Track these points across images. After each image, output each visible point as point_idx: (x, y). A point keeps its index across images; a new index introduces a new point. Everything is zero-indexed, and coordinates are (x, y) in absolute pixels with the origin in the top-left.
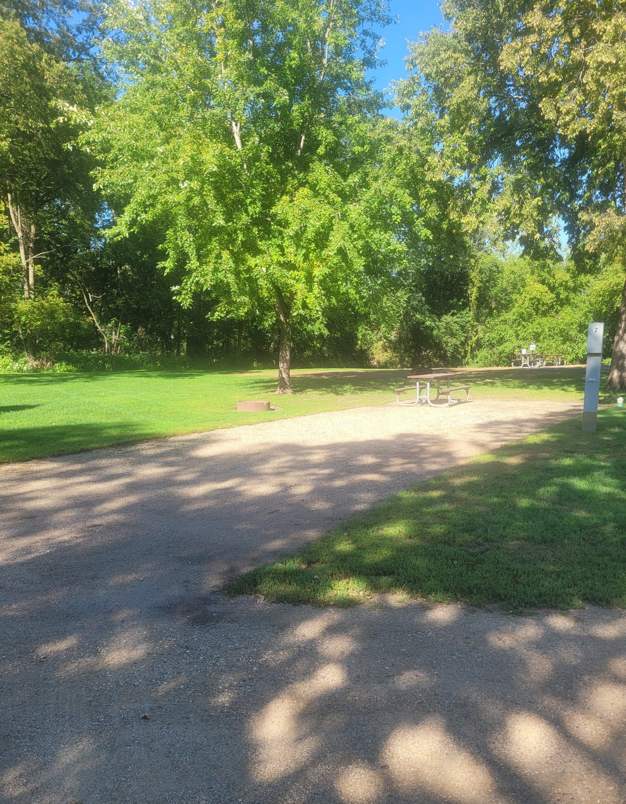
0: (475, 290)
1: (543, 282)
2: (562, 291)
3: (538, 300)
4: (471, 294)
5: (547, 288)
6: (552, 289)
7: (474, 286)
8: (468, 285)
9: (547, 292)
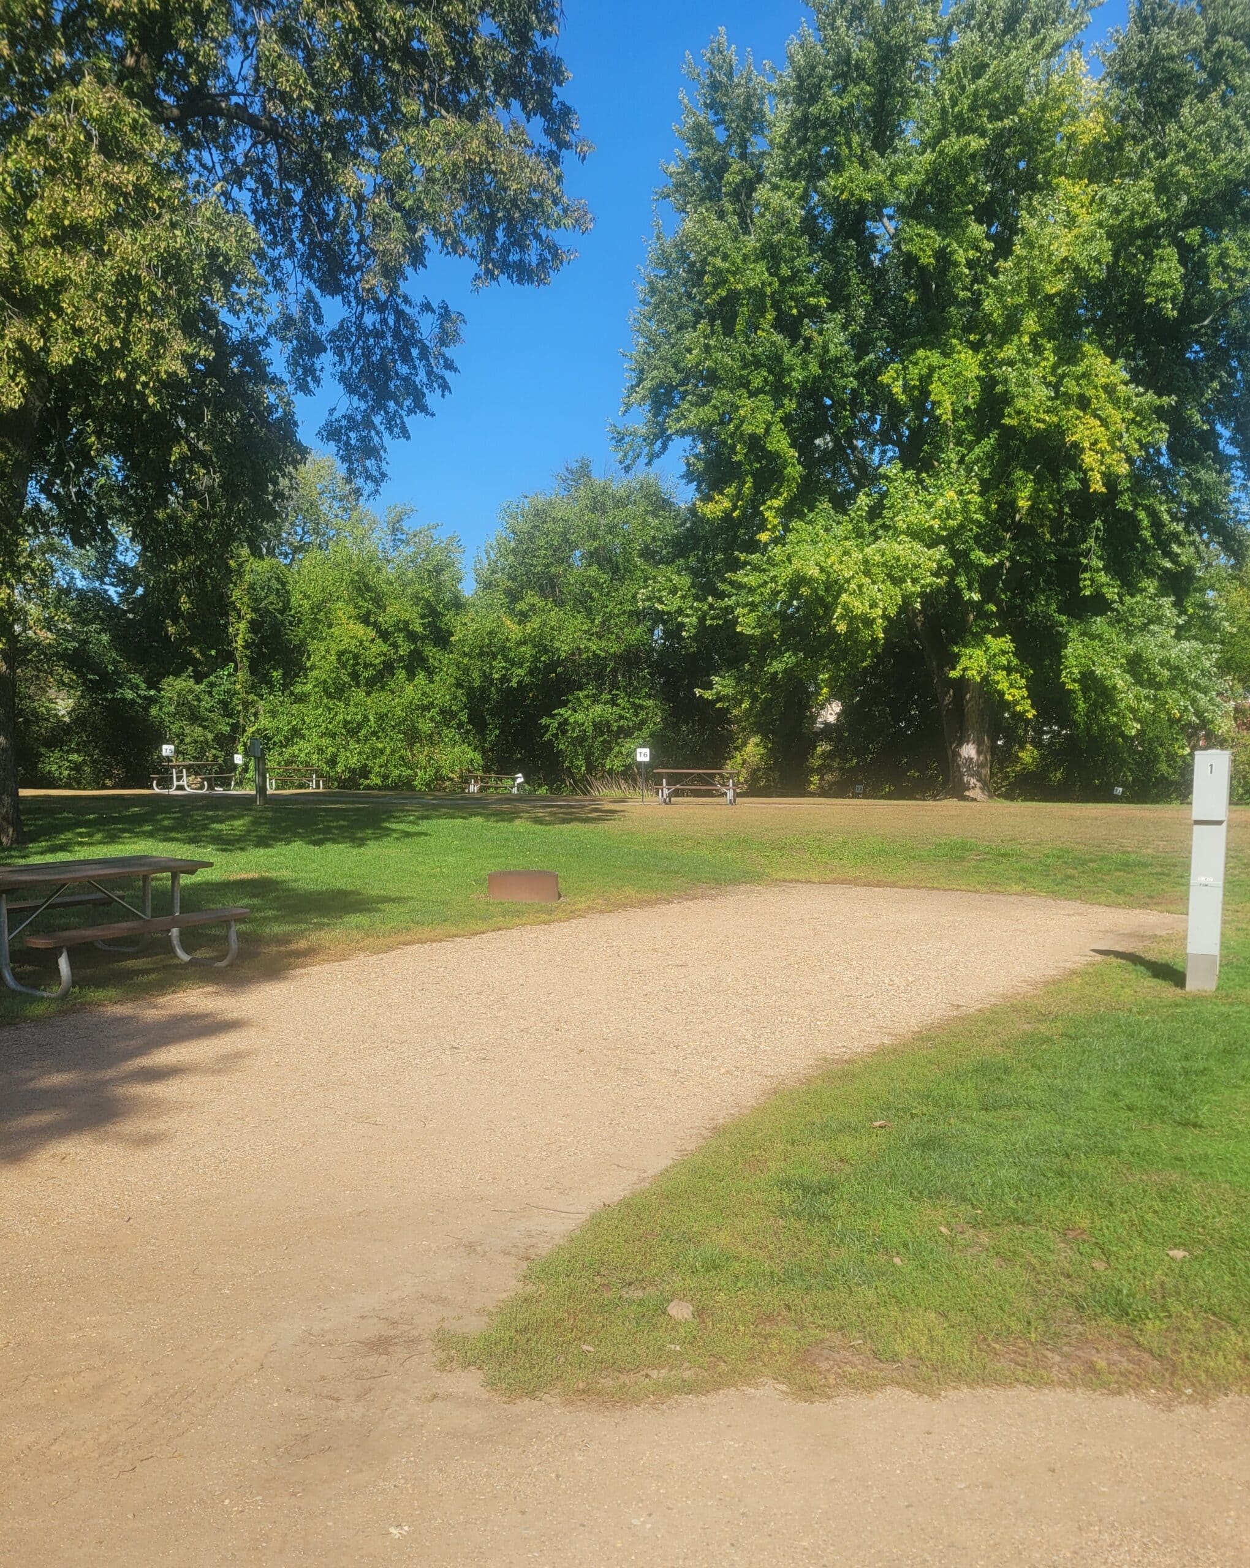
0: (243, 626)
1: (365, 619)
2: (400, 641)
3: (356, 657)
4: (236, 635)
5: (373, 633)
6: (384, 635)
7: (240, 618)
8: (227, 615)
9: (372, 641)
